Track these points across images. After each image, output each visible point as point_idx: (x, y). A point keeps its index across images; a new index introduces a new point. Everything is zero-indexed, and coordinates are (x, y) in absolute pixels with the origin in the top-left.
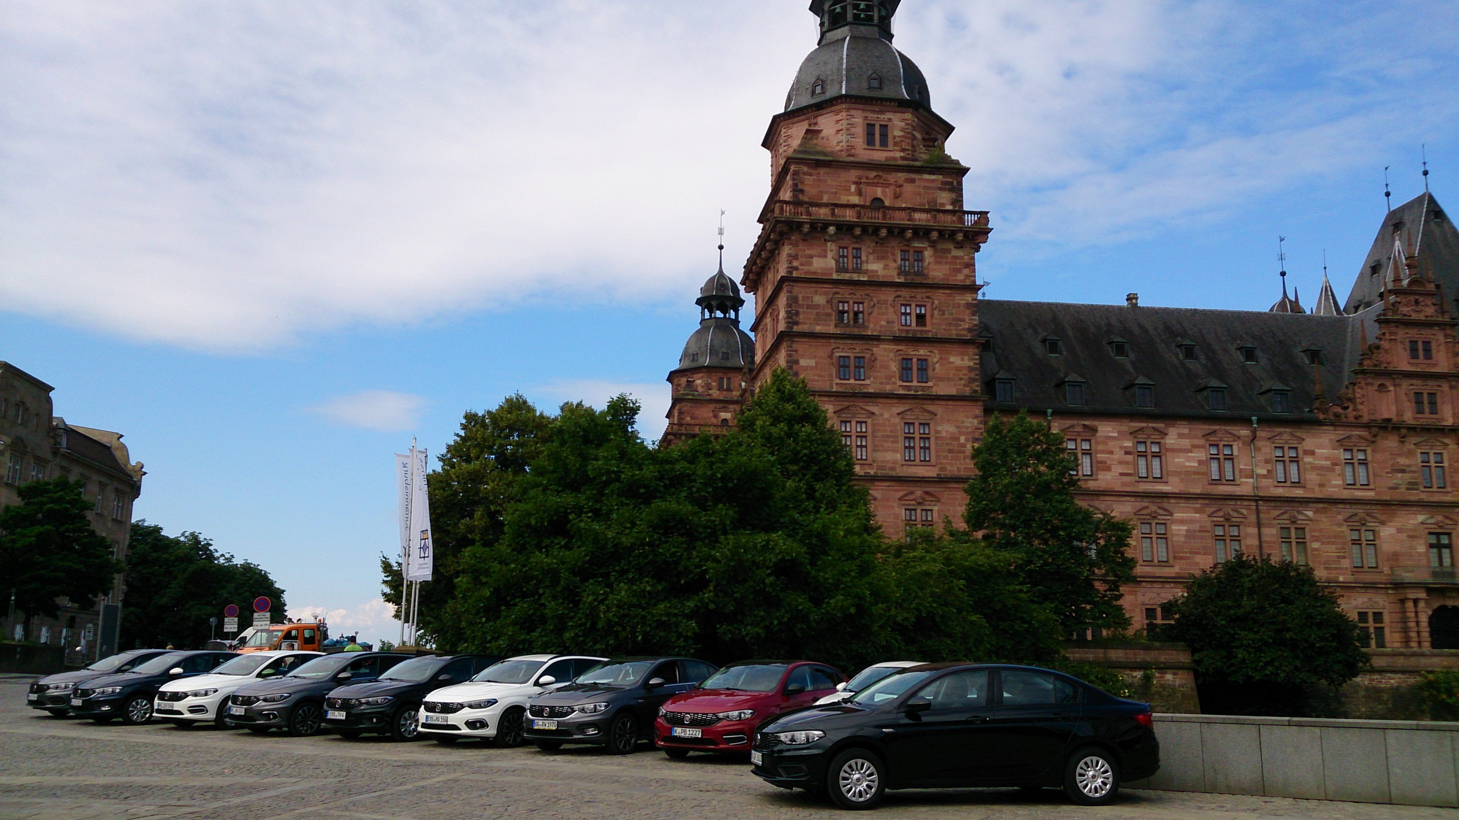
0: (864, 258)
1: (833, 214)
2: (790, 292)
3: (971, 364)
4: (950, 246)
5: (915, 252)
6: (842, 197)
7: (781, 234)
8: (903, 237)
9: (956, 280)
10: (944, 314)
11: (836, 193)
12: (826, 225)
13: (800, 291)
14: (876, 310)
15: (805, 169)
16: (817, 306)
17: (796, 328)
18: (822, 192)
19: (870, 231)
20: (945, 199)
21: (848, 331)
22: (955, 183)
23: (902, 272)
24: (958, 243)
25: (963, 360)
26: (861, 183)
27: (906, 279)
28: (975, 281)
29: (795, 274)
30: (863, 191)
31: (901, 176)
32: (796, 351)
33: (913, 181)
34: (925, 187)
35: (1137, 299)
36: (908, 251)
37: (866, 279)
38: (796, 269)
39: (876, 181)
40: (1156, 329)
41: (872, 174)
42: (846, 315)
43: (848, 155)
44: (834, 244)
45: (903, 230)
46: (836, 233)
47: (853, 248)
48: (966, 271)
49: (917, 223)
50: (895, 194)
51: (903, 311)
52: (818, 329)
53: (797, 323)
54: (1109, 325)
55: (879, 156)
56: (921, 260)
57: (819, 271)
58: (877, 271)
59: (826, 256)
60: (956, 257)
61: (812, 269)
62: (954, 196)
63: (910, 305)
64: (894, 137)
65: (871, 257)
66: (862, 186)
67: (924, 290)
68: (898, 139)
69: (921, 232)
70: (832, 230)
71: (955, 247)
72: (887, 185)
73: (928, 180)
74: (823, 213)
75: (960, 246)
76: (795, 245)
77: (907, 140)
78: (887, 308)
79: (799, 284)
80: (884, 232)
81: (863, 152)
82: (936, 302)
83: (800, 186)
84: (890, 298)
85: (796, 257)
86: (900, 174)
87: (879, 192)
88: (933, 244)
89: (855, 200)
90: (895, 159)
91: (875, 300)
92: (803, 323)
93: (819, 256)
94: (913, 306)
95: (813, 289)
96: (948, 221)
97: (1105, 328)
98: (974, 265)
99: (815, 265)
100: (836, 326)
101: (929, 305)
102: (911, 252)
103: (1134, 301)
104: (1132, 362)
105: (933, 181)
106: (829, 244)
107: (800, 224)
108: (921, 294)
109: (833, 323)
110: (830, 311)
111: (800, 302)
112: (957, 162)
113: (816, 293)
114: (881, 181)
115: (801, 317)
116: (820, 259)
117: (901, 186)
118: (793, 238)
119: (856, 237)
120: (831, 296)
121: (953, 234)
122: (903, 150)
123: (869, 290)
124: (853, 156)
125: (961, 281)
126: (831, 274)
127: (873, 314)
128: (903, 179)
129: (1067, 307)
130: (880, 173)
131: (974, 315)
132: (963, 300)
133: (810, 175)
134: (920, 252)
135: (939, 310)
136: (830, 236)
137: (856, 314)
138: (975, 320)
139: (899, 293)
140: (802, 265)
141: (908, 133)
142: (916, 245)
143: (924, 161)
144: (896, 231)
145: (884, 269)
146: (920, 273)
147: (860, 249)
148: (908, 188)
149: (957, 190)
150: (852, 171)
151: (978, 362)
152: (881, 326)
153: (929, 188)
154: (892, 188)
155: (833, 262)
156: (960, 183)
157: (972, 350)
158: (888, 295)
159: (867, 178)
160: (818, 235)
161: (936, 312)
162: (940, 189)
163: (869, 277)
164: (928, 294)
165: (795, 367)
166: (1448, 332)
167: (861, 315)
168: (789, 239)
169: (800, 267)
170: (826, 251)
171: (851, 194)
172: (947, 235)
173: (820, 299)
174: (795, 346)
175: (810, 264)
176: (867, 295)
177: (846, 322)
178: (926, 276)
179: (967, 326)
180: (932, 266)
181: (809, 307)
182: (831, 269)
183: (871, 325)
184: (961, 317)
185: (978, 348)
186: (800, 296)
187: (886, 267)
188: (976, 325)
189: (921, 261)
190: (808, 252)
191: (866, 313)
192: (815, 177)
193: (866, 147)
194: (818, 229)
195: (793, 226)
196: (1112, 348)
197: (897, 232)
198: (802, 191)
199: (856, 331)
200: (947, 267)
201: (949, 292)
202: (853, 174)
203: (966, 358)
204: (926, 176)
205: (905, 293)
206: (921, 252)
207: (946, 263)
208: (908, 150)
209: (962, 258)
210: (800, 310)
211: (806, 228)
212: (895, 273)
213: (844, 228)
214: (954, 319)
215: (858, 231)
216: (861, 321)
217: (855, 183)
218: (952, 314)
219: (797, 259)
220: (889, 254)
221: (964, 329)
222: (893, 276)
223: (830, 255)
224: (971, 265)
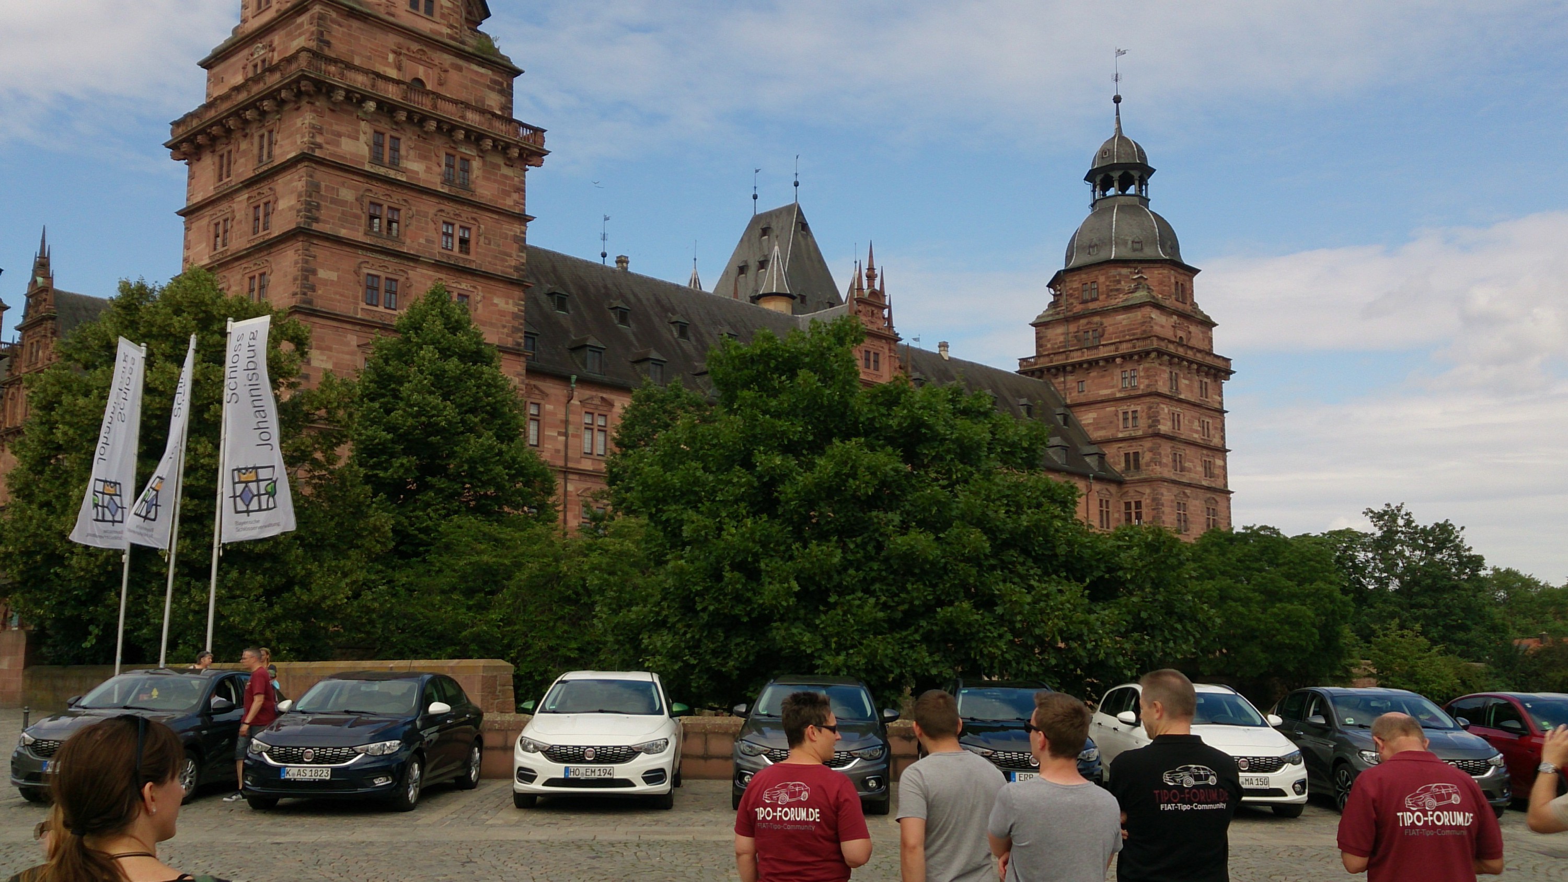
0: (403, 152)
1: (373, 86)
2: (311, 176)
3: (516, 310)
4: (499, 160)
5: (462, 159)
6: (377, 65)
7: (299, 94)
8: (451, 136)
9: (505, 205)
10: (489, 244)
11: (370, 58)
12: (364, 98)
13: (325, 178)
14: (414, 222)
15: (334, 15)
16: (344, 203)
17: (315, 226)
18: (352, 52)
19: (417, 120)
20: (493, 101)
21: (380, 243)
22: (505, 85)
23: (446, 180)
24: (509, 159)
25: (507, 303)
26: (400, 54)
27: (450, 190)
28: (524, 210)
29: (318, 153)
30: (404, 64)
31: (447, 59)
32: (315, 257)
33: (460, 69)
34: (472, 81)
35: (627, 262)
36: (454, 156)
37: (404, 179)
38: (320, 146)
39: (419, 56)
40: (648, 299)
41: (415, 46)
42: (376, 221)
43: (388, 13)
44: (368, 125)
45: (453, 128)
46: (374, 112)
47: (391, 137)
48: (515, 196)
49: (469, 123)
50: (440, 79)
51: (444, 230)
52: (343, 233)
53: (317, 220)
54: (606, 287)
55: (424, 25)
56: (466, 170)
57: (348, 157)
58: (417, 173)
59: (358, 139)
60: (506, 177)
61: (338, 151)
62: (503, 100)
63: (453, 225)
64: (442, 7)
65: (412, 153)
66: (402, 57)
67: (470, 209)
68: (445, 11)
69: (475, 137)
70: (371, 106)
71: (505, 164)
72: (430, 65)
73: (477, 72)
74: (360, 81)
75: (510, 163)
76: (320, 114)
77: (456, 16)
78: (427, 223)
79: (323, 169)
80: (432, 125)
81: (404, 14)
82: (482, 226)
83: (326, 37)
84: (432, 211)
85: (320, 131)
86: (446, 56)
87: (421, 71)
88: (482, 153)
89: (393, 73)
90: (441, 34)
91: (414, 208)
92: (325, 222)
93: (349, 137)
94: (457, 227)
95: (340, 179)
96: (500, 128)
97: (603, 291)
98: (524, 191)
99: (343, 146)
100: (366, 234)
101: (474, 229)
102: (458, 158)
103: (625, 265)
104: (634, 334)
105: (482, 75)
106: (363, 124)
107: (332, 88)
108: (466, 213)
109: (362, 229)
110: (359, 212)
111: (323, 193)
112: (508, 60)
113: (343, 184)
114: (424, 58)
115: (323, 214)
116: (350, 141)
117: (446, 71)
118: (318, 104)
119: (396, 123)
120: (361, 193)
121: (507, 146)
122: (451, 26)
123: (408, 195)
124: (393, 15)
125: (509, 206)
126: (364, 164)
127: (410, 227)
128: (448, 62)
129: (565, 258)
130: (425, 48)
131: (522, 252)
132: (511, 230)
133: (340, 25)
134: (466, 161)
135: (485, 238)
136: (365, 113)
137: (390, 222)
138: (522, 257)
139: (443, 207)
140: (327, 143)
141: (458, 6)
142: (463, 150)
143: (473, 47)
144: (445, 127)
145: (425, 171)
146: (465, 186)
147: (399, 139)
148: (454, 76)
149: (507, 93)
150: (391, 35)
151: (523, 308)
152: (420, 244)
153: (477, 82)
154: (437, 70)
155: (367, 148)
156: (510, 87)
157: (517, 293)
158: (429, 206)
159: (408, 49)
160: (350, 108)
161: (482, 239)
162: (489, 87)
163: (408, 177)
164: (474, 215)
165: (311, 277)
166: (893, 346)
167: (395, 225)
168: (312, 104)
169: (325, 146)
170: (357, 132)
171: (388, 65)
172: (502, 148)
173: (347, 194)
174: (313, 250)
175: (338, 144)
176: (405, 201)
177: (376, 230)
178: (473, 192)
179: (513, 264)
180: (480, 182)
181: (334, 201)
182: (363, 157)
183: (408, 241)
184: (508, 250)
185: (524, 291)
186: (323, 184)
187: (428, 170)
188: (523, 264)
189: (467, 172)
190: (335, 127)
191: (402, 223)
192: (345, 30)
193: (409, 9)
194: (355, 99)
195: (323, 89)
196: (616, 315)
197: (447, 129)
198: (328, 44)
199: (389, 245)
200: (496, 186)
201: (496, 217)
202: (392, 40)
203: (511, 301)
204: (475, 67)
205: (449, 208)
206: (468, 160)
207: (495, 181)
208: (456, 28)
209: (512, 179)
210: (323, 203)
211: (340, 96)
212: (438, 180)
213: (387, 108)
214: (501, 252)
215: (402, 116)
216: (394, 233)
217: (394, 52)
218: (499, 245)
219: (322, 134)
220: (433, 154)
221: (510, 267)
222: (436, 183)
223: (362, 138)
224: (521, 190)
